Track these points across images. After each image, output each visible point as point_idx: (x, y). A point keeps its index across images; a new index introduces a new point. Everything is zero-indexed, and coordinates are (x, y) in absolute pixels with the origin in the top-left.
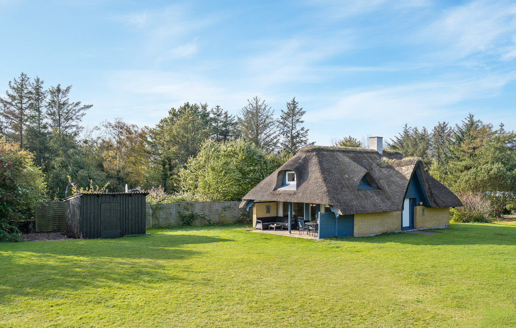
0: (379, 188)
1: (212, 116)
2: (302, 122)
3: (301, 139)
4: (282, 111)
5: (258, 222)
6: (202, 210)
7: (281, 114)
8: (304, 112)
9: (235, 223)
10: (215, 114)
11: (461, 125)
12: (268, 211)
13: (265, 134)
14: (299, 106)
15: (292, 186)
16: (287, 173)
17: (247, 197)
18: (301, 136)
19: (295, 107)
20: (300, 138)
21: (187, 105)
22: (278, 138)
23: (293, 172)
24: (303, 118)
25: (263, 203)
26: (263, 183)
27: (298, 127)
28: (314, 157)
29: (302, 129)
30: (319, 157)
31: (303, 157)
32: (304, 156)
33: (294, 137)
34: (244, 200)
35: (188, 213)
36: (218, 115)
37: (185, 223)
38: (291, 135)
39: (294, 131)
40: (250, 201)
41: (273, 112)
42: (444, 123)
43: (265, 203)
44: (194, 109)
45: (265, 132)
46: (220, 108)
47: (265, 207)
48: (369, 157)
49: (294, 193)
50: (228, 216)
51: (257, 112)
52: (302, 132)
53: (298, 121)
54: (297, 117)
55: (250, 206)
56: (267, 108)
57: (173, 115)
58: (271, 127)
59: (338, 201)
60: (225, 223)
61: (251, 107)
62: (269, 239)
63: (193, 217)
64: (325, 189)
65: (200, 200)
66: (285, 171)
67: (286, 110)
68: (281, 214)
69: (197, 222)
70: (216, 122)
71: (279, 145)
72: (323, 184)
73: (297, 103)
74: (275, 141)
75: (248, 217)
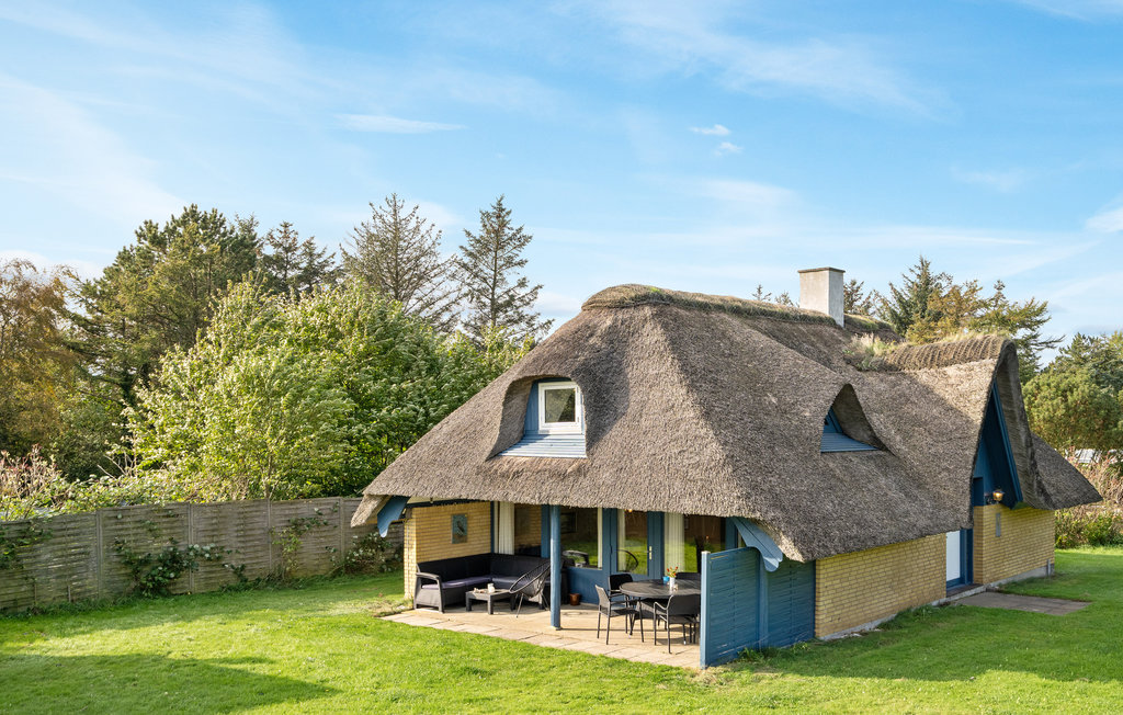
0: (878, 444)
1: (269, 250)
2: (521, 263)
3: (520, 310)
4: (469, 234)
5: (423, 582)
6: (214, 532)
7: (466, 242)
8: (527, 239)
9: (337, 573)
10: (277, 245)
11: (901, 286)
12: (460, 535)
13: (420, 299)
14: (514, 222)
15: (563, 439)
16: (543, 388)
17: (380, 486)
18: (518, 303)
19: (503, 225)
20: (517, 308)
21: (192, 214)
22: (455, 308)
23: (573, 386)
24: (523, 254)
25: (442, 508)
26: (445, 429)
27: (511, 277)
28: (648, 326)
29: (522, 284)
30: (665, 326)
31: (604, 327)
32: (609, 323)
33: (501, 305)
34: (371, 496)
35: (158, 547)
36: (287, 250)
37: (143, 587)
38: (493, 300)
39: (498, 291)
40: (390, 502)
41: (438, 237)
42: (854, 283)
43: (449, 507)
44: (212, 224)
45: (418, 293)
46: (291, 229)
47: (448, 520)
48: (815, 334)
49: (579, 470)
50: (311, 552)
51: (395, 238)
52: (522, 292)
53: (509, 262)
54: (508, 251)
55: (395, 517)
56: (423, 229)
57: (152, 242)
58: (435, 280)
59: (777, 503)
60: (300, 575)
61: (380, 225)
62: (483, 673)
63: (174, 562)
64: (713, 450)
65: (208, 496)
66: (535, 382)
67: (478, 231)
68: (506, 545)
69: (192, 581)
70: (281, 267)
71: (459, 327)
72: (704, 430)
73: (508, 213)
74: (445, 317)
75: (383, 550)
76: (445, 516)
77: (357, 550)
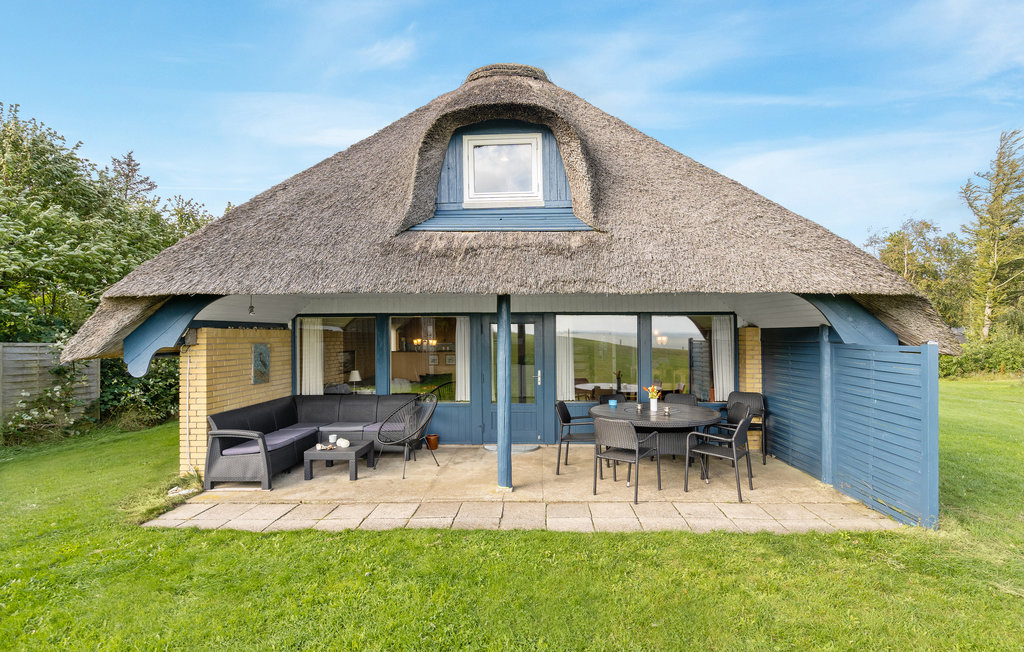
12: (262, 376)
25: (241, 332)
47: (249, 350)
75: (67, 409)
76: (243, 345)
77: (27, 411)
